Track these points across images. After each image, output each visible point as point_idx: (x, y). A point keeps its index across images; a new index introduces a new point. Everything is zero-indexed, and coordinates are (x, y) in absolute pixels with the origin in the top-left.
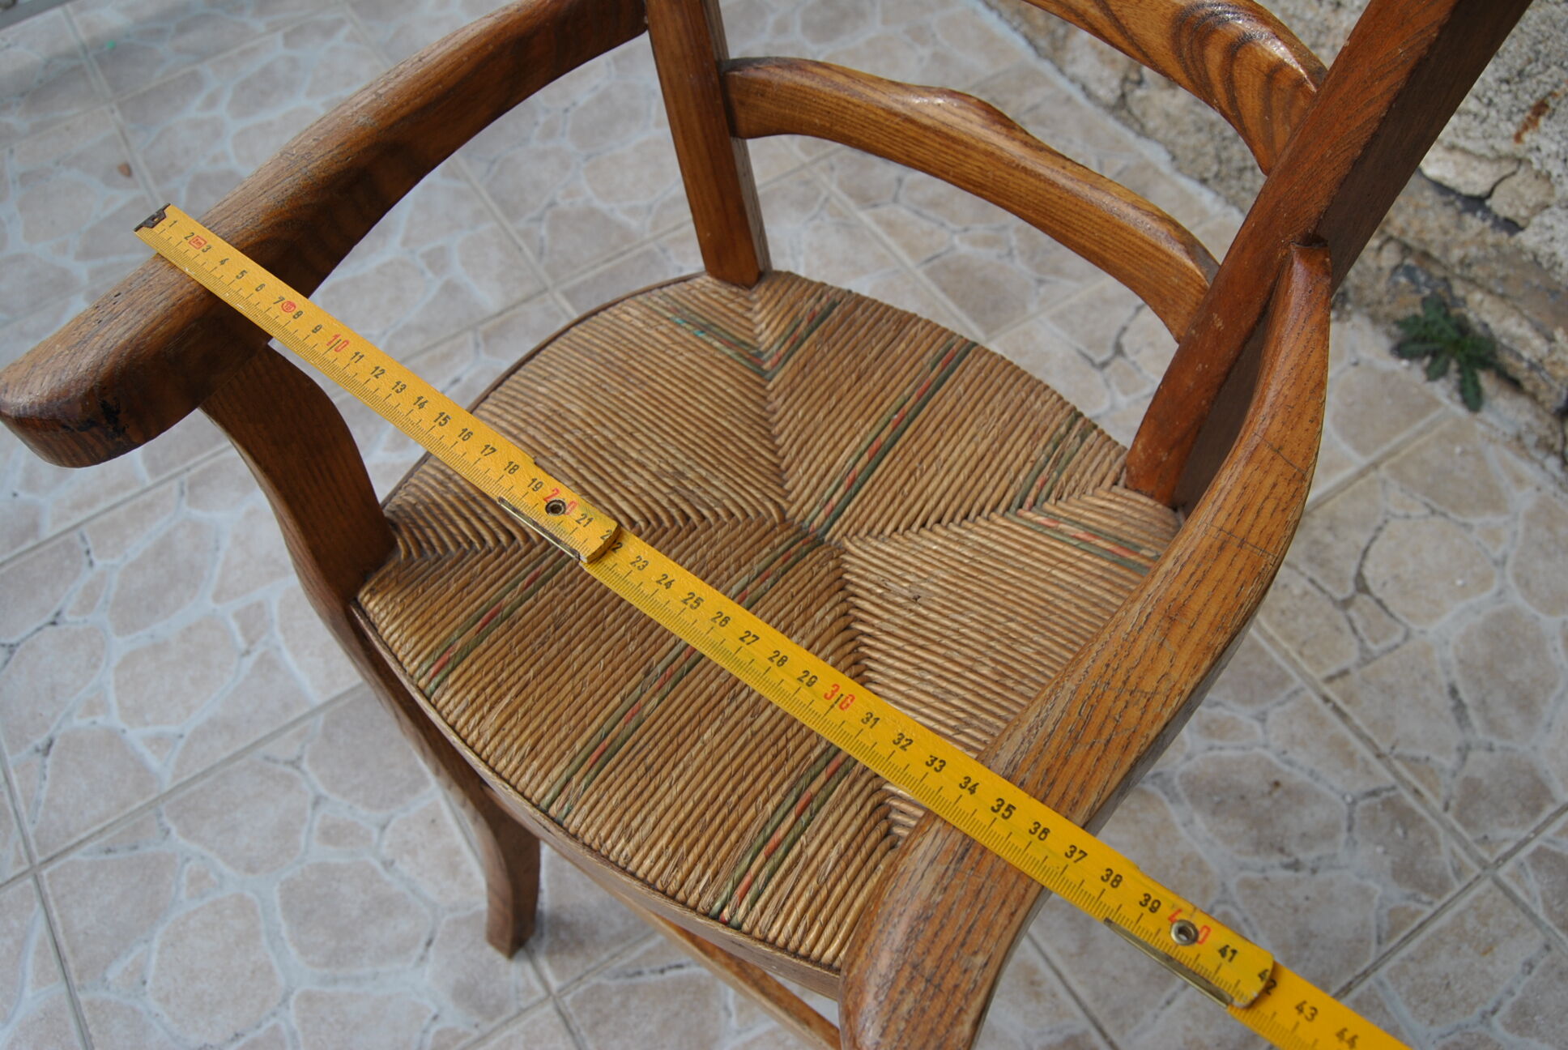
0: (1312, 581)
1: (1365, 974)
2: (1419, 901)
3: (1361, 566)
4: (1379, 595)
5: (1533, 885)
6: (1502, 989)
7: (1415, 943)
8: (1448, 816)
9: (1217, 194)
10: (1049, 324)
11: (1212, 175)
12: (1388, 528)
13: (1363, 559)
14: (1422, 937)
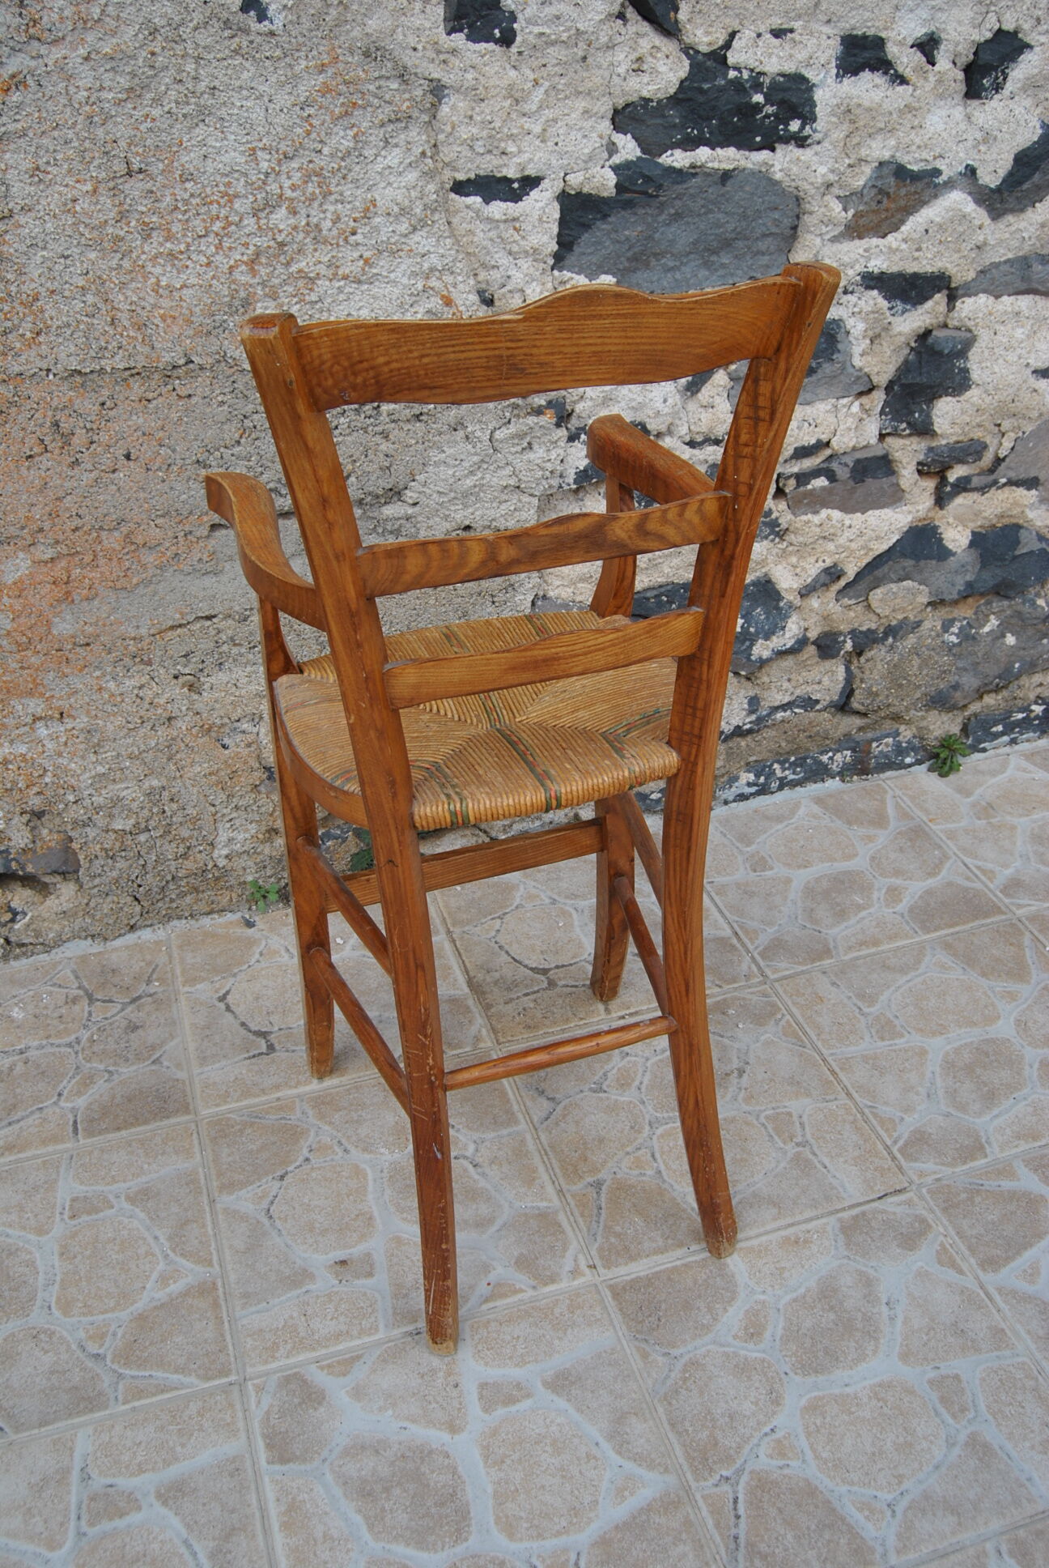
0: (526, 995)
1: (824, 1060)
2: (780, 1020)
3: (526, 966)
4: (553, 965)
5: (783, 965)
6: (846, 1001)
7: (808, 1030)
8: (726, 987)
9: (151, 925)
10: (206, 1069)
11: (138, 917)
12: (502, 943)
13: (520, 963)
14: (805, 1026)
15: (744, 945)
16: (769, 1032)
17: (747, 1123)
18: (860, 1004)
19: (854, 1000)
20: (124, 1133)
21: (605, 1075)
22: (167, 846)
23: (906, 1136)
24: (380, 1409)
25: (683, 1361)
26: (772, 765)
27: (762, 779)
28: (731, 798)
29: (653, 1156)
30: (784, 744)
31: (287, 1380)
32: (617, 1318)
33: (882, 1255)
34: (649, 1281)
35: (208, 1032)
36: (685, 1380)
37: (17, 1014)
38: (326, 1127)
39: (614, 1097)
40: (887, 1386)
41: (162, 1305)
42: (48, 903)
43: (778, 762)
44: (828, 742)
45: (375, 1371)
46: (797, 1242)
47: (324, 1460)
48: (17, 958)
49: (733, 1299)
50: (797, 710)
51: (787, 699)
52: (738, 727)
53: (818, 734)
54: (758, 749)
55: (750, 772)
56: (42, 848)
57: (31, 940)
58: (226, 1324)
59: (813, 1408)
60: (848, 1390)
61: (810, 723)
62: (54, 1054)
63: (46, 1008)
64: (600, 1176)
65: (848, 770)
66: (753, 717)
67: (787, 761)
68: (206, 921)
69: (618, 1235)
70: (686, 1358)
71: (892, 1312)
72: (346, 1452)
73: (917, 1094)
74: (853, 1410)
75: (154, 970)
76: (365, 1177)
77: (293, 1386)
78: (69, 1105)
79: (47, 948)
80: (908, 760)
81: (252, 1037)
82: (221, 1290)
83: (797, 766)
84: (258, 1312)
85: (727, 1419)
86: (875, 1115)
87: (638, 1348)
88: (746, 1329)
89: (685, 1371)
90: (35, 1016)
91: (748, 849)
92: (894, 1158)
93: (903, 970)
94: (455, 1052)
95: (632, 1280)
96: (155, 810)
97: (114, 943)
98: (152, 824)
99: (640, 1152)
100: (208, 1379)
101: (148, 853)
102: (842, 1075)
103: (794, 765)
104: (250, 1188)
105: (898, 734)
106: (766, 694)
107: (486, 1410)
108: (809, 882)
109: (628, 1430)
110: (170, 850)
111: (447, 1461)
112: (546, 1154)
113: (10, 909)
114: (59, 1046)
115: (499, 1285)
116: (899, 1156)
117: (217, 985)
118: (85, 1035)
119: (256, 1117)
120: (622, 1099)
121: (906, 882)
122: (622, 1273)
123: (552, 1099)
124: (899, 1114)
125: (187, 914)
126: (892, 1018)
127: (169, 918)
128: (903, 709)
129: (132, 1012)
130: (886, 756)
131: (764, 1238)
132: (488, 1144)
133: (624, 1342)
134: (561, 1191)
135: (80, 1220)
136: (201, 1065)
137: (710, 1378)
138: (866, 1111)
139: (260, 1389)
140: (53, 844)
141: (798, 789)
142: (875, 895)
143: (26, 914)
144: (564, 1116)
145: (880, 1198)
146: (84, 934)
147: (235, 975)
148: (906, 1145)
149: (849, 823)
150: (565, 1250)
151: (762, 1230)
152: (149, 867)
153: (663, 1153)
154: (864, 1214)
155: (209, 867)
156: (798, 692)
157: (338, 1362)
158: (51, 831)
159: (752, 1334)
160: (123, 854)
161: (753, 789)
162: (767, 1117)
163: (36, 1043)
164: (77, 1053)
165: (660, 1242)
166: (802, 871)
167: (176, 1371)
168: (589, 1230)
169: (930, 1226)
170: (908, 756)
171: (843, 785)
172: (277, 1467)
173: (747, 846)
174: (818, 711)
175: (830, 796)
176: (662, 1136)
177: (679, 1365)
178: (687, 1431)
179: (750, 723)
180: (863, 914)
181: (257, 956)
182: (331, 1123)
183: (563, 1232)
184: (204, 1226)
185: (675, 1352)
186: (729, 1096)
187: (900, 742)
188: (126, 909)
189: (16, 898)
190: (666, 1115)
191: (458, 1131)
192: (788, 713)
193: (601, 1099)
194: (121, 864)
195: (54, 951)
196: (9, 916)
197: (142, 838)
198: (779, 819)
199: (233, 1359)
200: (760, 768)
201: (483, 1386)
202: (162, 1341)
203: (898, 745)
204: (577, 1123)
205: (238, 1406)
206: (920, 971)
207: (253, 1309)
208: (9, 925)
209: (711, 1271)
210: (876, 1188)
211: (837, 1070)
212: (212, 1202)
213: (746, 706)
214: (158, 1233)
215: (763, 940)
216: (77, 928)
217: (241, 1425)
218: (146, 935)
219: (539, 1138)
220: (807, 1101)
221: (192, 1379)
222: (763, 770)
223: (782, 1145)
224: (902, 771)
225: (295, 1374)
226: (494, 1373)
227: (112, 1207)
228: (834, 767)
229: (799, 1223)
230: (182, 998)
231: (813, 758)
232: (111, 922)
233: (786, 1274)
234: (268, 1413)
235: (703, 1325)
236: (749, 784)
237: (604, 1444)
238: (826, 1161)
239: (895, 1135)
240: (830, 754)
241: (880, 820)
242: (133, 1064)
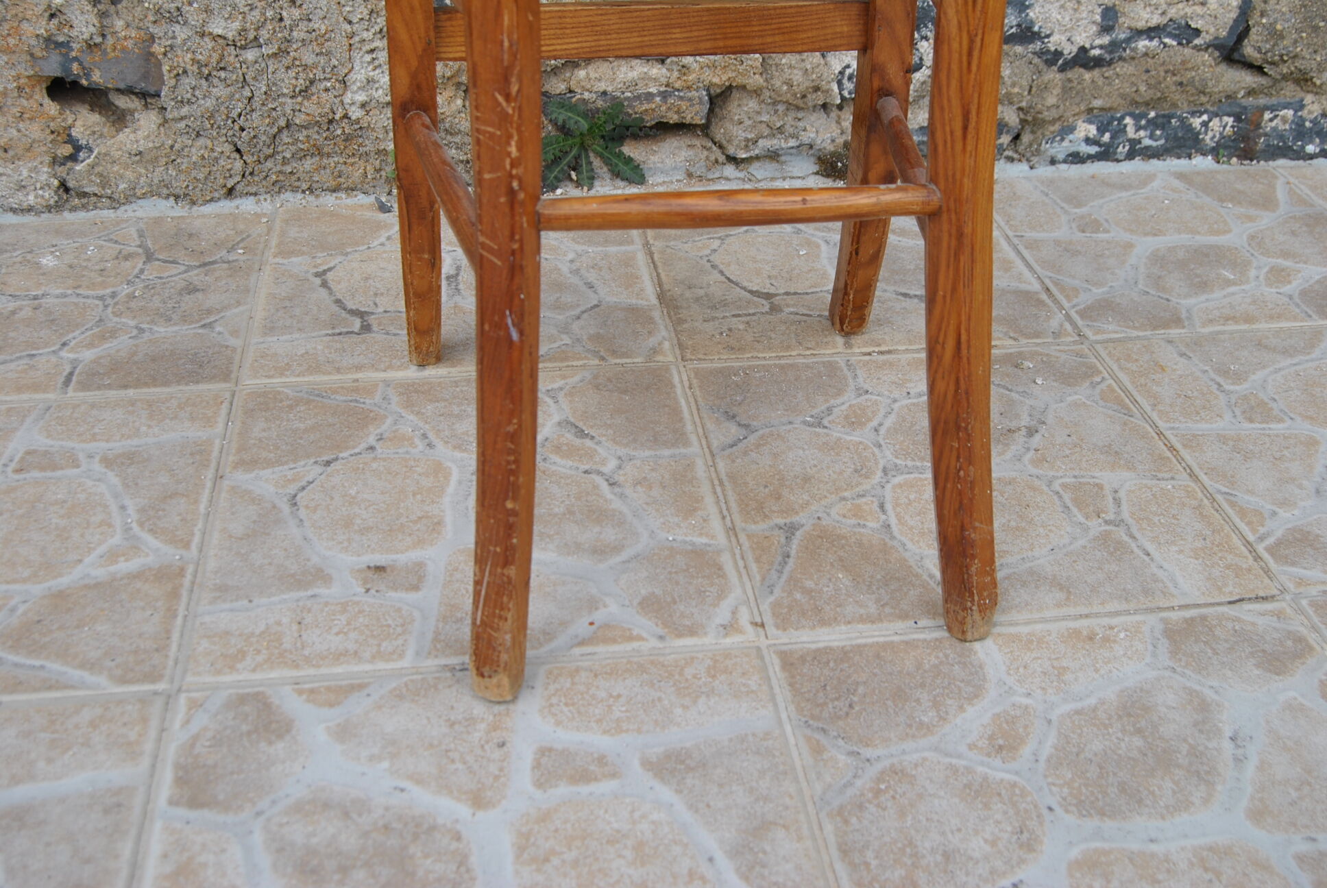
0: (737, 316)
2: (1099, 383)
3: (744, 288)
4: (782, 291)
5: (1111, 327)
6: (1198, 374)
7: (1139, 399)
8: (1024, 341)
9: (255, 194)
10: (270, 339)
11: (238, 178)
12: (717, 263)
13: (737, 284)
14: (1135, 393)
15: (1056, 301)
16: (1080, 393)
17: (1033, 488)
18: (1220, 380)
19: (1212, 375)
20: (131, 392)
21: (829, 410)
22: (281, 74)
23: (1279, 533)
24: (372, 758)
25: (879, 767)
26: (1123, 118)
27: (1107, 137)
28: (1061, 157)
29: (882, 506)
30: (1143, 88)
31: (242, 699)
32: (782, 694)
33: (1229, 673)
34: (844, 655)
35: (287, 304)
36: (878, 793)
37: (48, 261)
38: (411, 417)
39: (835, 434)
40: (1225, 852)
41: (97, 585)
42: (121, 136)
43: (1132, 115)
44: (1204, 99)
45: (380, 707)
46: (1091, 639)
47: (259, 814)
48: (74, 209)
49: (976, 696)
50: (1167, 40)
51: (1156, 20)
52: (1083, 50)
53: (1192, 82)
54: (1107, 89)
55: (1090, 122)
56: (114, 49)
57: (96, 189)
58: (179, 620)
59: (1092, 864)
60: (1154, 847)
61: (1183, 63)
62: (76, 304)
63: (89, 260)
64: (795, 519)
65: (1226, 147)
66: (1106, 40)
67: (1144, 115)
68: (329, 200)
69: (807, 592)
70: (886, 763)
71: (1240, 751)
72: (299, 809)
73: (1300, 487)
74: (1160, 877)
75: (243, 240)
76: (447, 477)
77: (247, 709)
78: (71, 356)
79: (115, 202)
80: (1310, 149)
81: (344, 314)
82: (189, 577)
83: (1157, 126)
84: (232, 610)
85: (939, 858)
86: (1233, 504)
87: (808, 739)
88: (991, 738)
89: (879, 780)
90: (71, 267)
91: (1077, 210)
92: (1258, 558)
93: (1286, 352)
94: (618, 361)
95: (818, 650)
96: (269, 14)
97: (202, 208)
98: (264, 34)
99: (864, 500)
100: (123, 681)
101: (255, 79)
102: (1184, 453)
103: (1153, 124)
104: (276, 469)
105: (1302, 107)
106: (1127, 8)
107: (539, 784)
108: (1158, 250)
109: (768, 848)
110: (287, 81)
111: (454, 845)
112: (721, 483)
113: (70, 140)
114: (88, 297)
115: (607, 626)
116: (1266, 556)
117: (319, 261)
118: (125, 290)
119: (318, 395)
120: (848, 438)
121: (1298, 265)
122: (805, 639)
123: (747, 426)
124: (1269, 507)
125: (305, 186)
126: (1266, 400)
127: (278, 188)
128: (1314, 66)
129: (197, 275)
130: (1281, 137)
131: (1039, 627)
132: (638, 463)
133: (788, 728)
134: (734, 529)
135: (27, 475)
136: (265, 334)
137: (920, 796)
138: (1219, 498)
139: (194, 705)
140: (129, 44)
141: (1154, 162)
142: (1252, 273)
143: (91, 150)
144: (758, 446)
145: (1230, 603)
146: (165, 191)
147: (347, 254)
148: (1279, 543)
149: (1221, 200)
150: (721, 596)
151: (1036, 616)
152: (256, 103)
153: (896, 505)
154: (1204, 618)
155: (337, 117)
156: (1173, 12)
157: (329, 689)
158: (128, 26)
159: (1001, 748)
160: (223, 74)
161: (1093, 150)
162: (1064, 486)
163: (58, 291)
164: (106, 306)
165: (873, 609)
166: (1150, 239)
167: (82, 666)
168: (763, 579)
169: (1311, 649)
170: (1311, 142)
171: (1216, 165)
172: (182, 812)
173: (1076, 207)
174: (1198, 48)
175: (1198, 173)
176: (900, 486)
177: (873, 771)
178: (867, 864)
179: (1101, 47)
180: (1232, 289)
181: (383, 239)
182: (418, 413)
183: (723, 576)
184: (196, 502)
185: (868, 752)
186: (1009, 455)
187: (1302, 119)
188: (222, 162)
189: (78, 123)
190: (910, 463)
191: (599, 443)
192: (1155, 42)
193: (818, 435)
194: (220, 91)
195: (123, 208)
196: (67, 150)
197: (250, 55)
198: (1125, 187)
199: (171, 663)
200: (1107, 121)
201: (544, 751)
202: (78, 627)
203: (1300, 123)
204: (776, 456)
205: (154, 723)
206: (1313, 356)
207: (227, 606)
208: (69, 164)
209: (947, 656)
210: (1226, 590)
211: (1178, 446)
212: (219, 477)
213: (1098, 18)
214: (128, 502)
215: (1084, 299)
216: (156, 181)
217: (149, 746)
218: (247, 205)
219: (714, 465)
220: (1126, 474)
221: (102, 680)
222: (1110, 123)
223: (1082, 520)
224: (1301, 162)
225: (257, 694)
226: (566, 737)
227: (78, 466)
228: (1208, 139)
229: (1097, 615)
230: (267, 270)
231: (1182, 120)
232: (201, 176)
233: (1068, 677)
234: (195, 738)
235: (921, 723)
236: (1088, 141)
237: (725, 864)
238: (1151, 548)
239: (1262, 530)
240: (1205, 117)
241: (1268, 202)
242: (175, 324)
